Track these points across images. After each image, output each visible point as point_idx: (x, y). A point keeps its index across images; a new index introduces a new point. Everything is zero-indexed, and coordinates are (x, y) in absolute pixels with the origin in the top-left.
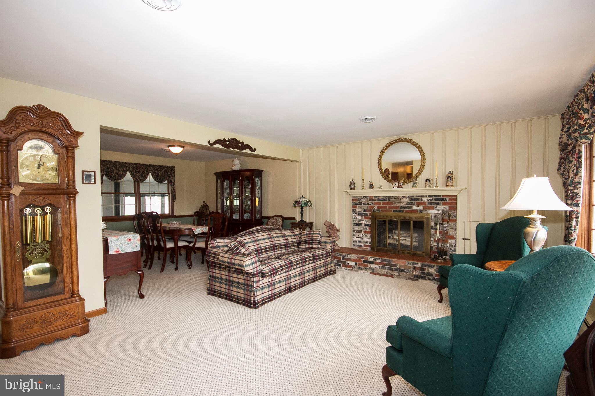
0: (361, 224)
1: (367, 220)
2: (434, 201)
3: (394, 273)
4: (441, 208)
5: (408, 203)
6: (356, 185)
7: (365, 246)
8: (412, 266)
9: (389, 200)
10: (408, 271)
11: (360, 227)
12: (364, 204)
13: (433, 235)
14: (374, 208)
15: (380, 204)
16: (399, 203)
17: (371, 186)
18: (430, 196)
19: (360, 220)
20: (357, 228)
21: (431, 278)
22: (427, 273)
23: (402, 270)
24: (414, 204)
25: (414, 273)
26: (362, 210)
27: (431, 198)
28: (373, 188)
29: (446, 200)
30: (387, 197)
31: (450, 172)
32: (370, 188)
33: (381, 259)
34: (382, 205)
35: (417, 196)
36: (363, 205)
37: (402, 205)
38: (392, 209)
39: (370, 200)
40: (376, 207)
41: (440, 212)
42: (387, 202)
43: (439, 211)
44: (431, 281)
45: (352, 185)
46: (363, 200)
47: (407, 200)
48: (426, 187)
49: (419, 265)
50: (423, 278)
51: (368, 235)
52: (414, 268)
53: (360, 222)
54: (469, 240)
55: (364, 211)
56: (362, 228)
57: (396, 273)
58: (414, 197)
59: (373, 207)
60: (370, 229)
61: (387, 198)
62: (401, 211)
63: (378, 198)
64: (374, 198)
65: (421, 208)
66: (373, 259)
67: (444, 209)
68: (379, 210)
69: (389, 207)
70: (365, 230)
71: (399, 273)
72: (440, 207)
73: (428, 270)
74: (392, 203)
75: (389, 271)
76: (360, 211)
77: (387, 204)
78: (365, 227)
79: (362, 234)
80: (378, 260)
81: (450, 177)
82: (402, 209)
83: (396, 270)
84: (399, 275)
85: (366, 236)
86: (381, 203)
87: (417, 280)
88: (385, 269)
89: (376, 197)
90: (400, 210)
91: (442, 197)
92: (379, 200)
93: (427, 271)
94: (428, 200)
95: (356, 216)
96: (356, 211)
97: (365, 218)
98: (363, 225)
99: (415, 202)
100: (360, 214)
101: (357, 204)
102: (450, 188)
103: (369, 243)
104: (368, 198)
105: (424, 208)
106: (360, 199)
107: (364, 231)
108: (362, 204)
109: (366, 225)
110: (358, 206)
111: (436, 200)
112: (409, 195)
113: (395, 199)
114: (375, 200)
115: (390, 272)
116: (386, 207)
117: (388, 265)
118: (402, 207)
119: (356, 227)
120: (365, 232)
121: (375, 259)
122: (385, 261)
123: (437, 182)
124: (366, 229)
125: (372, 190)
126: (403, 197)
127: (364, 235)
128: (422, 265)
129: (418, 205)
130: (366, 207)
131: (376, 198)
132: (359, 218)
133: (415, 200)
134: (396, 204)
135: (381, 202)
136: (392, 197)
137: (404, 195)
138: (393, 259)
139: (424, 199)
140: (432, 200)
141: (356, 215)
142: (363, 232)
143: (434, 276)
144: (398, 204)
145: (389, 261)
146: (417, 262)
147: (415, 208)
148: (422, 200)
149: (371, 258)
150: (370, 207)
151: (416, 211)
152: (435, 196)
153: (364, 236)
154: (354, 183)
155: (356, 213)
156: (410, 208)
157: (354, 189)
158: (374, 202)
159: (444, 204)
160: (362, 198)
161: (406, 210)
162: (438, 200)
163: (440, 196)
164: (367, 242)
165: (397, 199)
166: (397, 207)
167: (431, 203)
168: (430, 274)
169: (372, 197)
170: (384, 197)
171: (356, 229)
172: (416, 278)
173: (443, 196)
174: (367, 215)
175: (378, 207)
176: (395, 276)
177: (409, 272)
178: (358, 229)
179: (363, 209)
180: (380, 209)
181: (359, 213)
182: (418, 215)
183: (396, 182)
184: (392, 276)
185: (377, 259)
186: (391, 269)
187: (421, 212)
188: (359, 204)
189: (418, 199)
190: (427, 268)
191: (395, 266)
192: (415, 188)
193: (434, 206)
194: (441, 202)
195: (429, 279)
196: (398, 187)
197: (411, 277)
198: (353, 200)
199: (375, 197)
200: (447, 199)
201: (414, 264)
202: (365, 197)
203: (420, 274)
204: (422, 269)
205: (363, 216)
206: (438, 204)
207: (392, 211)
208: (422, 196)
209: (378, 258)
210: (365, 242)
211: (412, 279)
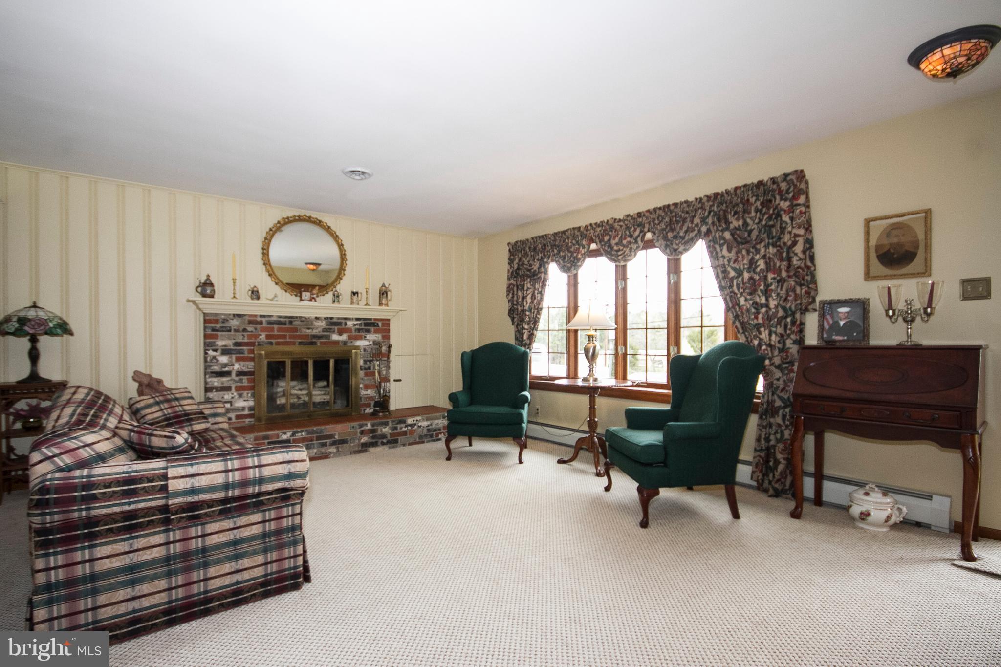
0: (228, 374)
1: (242, 363)
2: (363, 327)
3: (330, 450)
4: (373, 337)
5: (324, 330)
6: (216, 288)
7: (238, 417)
8: (359, 430)
9: (291, 323)
10: (353, 440)
11: (224, 379)
12: (236, 331)
13: (362, 379)
14: (258, 339)
15: (272, 330)
16: (309, 329)
17: (255, 294)
18: (357, 319)
19: (225, 365)
20: (216, 382)
21: (385, 441)
22: (380, 435)
23: (343, 442)
24: (334, 332)
25: (362, 441)
26: (229, 343)
27: (358, 322)
28: (258, 298)
29: (378, 325)
30: (286, 317)
31: (384, 285)
32: (252, 299)
33: (306, 430)
34: (276, 333)
35: (339, 318)
36: (232, 333)
37: (315, 332)
38: (296, 340)
39: (251, 322)
40: (263, 337)
41: (371, 343)
42: (287, 326)
43: (369, 341)
44: (385, 446)
45: (206, 288)
46: (234, 323)
47: (323, 324)
48: (352, 303)
49: (369, 426)
50: (374, 444)
51: (245, 393)
52: (362, 433)
53: (226, 369)
54: (400, 380)
55: (237, 344)
56: (231, 380)
57: (333, 450)
58: (335, 320)
59: (257, 336)
60: (249, 381)
61: (287, 320)
62: (312, 343)
63: (267, 319)
64: (259, 319)
65: (344, 337)
66: (289, 434)
67: (376, 339)
68: (271, 343)
69: (291, 337)
70: (239, 384)
71: (337, 448)
72: (371, 335)
73: (381, 431)
74: (296, 330)
75: (320, 449)
76: (225, 346)
77: (288, 330)
78: (237, 378)
79: (230, 393)
80: (300, 434)
81: (384, 293)
82: (314, 340)
83: (334, 443)
84: (338, 451)
85: (240, 396)
86: (275, 330)
87: (366, 451)
88: (314, 448)
89: (264, 316)
90: (311, 341)
91: (373, 321)
92: (270, 323)
93: (379, 432)
94: (355, 325)
95: (214, 357)
96: (215, 346)
97: (238, 360)
98: (234, 374)
99: (336, 328)
100: (226, 352)
101: (217, 331)
102: (383, 307)
103: (247, 410)
104: (247, 318)
105: (350, 338)
106: (225, 321)
107: (236, 387)
108: (230, 331)
109: (240, 373)
110: (222, 335)
111: (366, 325)
112: (325, 316)
113: (301, 321)
114: (261, 323)
115: (323, 450)
116: (284, 337)
117: (318, 438)
118: (315, 336)
119: (215, 379)
120: (238, 389)
121: (293, 434)
122: (313, 432)
123: (367, 298)
124: (242, 382)
125: (255, 301)
126: (317, 318)
127: (235, 394)
128: (373, 425)
129: (340, 333)
130: (242, 337)
131: (264, 319)
132: (224, 359)
133: (335, 324)
134: (305, 330)
135: (276, 327)
136: (297, 317)
137: (318, 316)
138: (327, 427)
139: (350, 324)
140: (360, 324)
141: (214, 353)
142: (233, 389)
143: (389, 436)
144: (308, 331)
145: (321, 431)
146: (365, 422)
147: (335, 337)
148: (346, 324)
149: (285, 433)
150: (249, 337)
151: (337, 343)
152: (365, 319)
153: (237, 397)
154: (212, 285)
155: (216, 351)
156: (328, 337)
157: (212, 296)
158: (258, 326)
159: (376, 332)
160: (231, 317)
161: (321, 342)
162: (368, 325)
163: (370, 319)
164: (243, 409)
165: (305, 323)
166: (306, 336)
167: (359, 330)
168: (384, 436)
169: (256, 316)
170: (280, 317)
171: (216, 384)
172: (364, 448)
173: (375, 319)
174: (243, 353)
175: (268, 337)
176: (332, 455)
177: (354, 442)
178: (220, 385)
179: (234, 341)
180: (272, 340)
181: (223, 350)
182: (341, 348)
183: (308, 291)
184: (325, 456)
185: (298, 432)
186: (324, 445)
187: (345, 343)
188: (223, 331)
189: (340, 324)
190: (379, 428)
191: (331, 436)
192: (336, 305)
193: (363, 334)
194: (372, 329)
195: (383, 444)
196: (310, 301)
197: (357, 449)
198: (206, 321)
199: (261, 316)
200: (380, 324)
201: (361, 426)
202: (239, 316)
203: (371, 440)
204: (373, 431)
205: (234, 356)
206: (368, 331)
207: (297, 343)
208: (346, 319)
209: (299, 430)
210: (238, 409)
211: (359, 452)
